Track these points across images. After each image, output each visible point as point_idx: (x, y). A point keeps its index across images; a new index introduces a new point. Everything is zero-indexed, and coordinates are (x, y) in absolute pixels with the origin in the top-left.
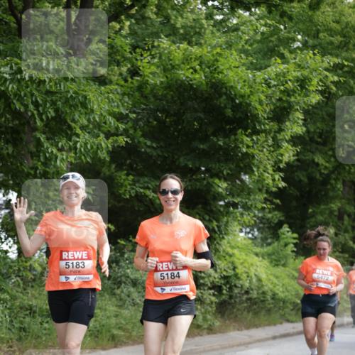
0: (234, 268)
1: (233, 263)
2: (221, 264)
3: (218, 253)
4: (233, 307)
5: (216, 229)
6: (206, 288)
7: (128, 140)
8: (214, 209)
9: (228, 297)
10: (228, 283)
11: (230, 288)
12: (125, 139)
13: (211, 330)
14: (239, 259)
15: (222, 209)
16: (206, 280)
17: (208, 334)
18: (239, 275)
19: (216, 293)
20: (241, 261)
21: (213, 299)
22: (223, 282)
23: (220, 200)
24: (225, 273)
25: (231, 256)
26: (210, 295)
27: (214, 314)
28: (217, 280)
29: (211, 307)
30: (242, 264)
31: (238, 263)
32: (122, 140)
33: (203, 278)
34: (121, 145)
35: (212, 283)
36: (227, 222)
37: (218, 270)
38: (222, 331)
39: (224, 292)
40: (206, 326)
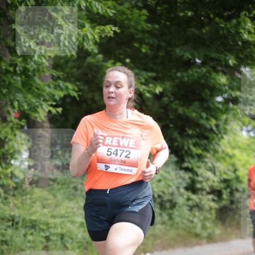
0: (235, 171)
1: (233, 165)
2: (221, 166)
3: (216, 155)
4: (235, 214)
5: (214, 128)
6: (204, 193)
7: (117, 29)
8: (212, 106)
9: (228, 202)
10: (228, 186)
11: (231, 193)
12: (113, 29)
13: (211, 239)
14: (240, 160)
15: (220, 106)
16: (204, 184)
17: (208, 242)
18: (241, 179)
19: (216, 198)
20: (243, 162)
21: (213, 204)
22: (222, 185)
23: (218, 96)
24: (225, 176)
25: (231, 157)
26: (209, 200)
27: (214, 221)
28: (216, 184)
29: (211, 214)
30: (243, 165)
31: (239, 165)
32: (110, 30)
33: (200, 182)
34: (109, 35)
35: (211, 187)
36: (226, 120)
37: (218, 173)
38: (223, 239)
39: (225, 196)
40: (205, 234)
